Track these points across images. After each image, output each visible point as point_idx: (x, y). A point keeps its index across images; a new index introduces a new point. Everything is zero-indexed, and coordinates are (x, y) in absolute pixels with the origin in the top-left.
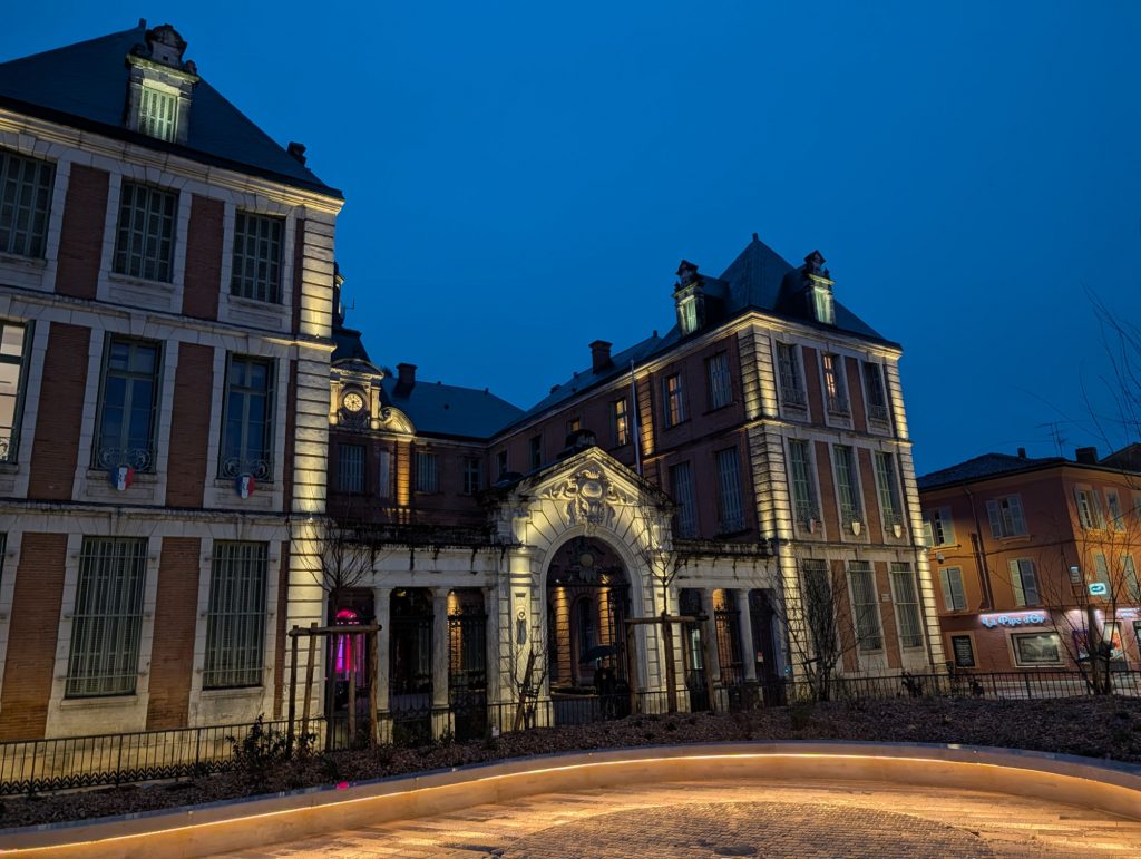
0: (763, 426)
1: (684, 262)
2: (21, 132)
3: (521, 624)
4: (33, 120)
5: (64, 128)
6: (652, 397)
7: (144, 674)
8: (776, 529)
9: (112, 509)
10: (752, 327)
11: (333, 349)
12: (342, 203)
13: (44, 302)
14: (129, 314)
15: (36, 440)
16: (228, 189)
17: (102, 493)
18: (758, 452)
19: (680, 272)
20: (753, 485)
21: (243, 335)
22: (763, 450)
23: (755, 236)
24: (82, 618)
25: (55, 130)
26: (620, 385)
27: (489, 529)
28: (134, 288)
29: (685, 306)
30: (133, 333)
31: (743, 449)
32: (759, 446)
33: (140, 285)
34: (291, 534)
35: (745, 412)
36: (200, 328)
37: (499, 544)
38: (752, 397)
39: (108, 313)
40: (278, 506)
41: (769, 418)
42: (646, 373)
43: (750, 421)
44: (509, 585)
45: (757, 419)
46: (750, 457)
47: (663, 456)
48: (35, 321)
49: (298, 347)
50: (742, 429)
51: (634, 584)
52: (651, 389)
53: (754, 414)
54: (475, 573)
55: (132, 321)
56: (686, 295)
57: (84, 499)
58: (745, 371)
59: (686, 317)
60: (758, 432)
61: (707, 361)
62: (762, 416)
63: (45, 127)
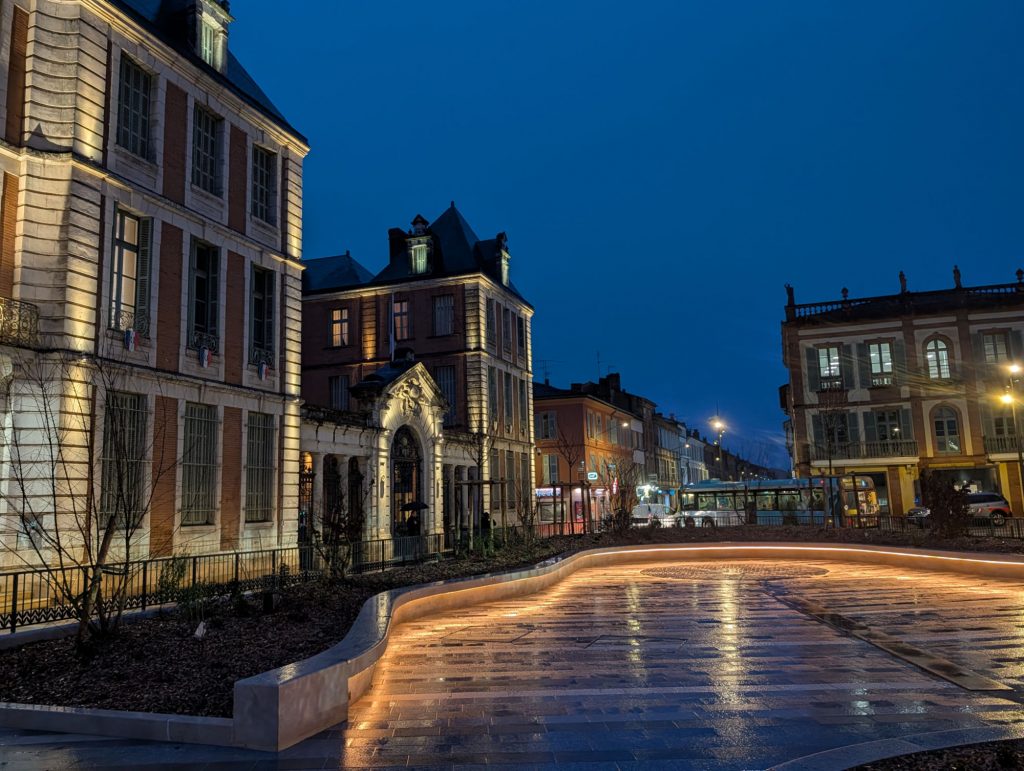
0: (479, 355)
1: (419, 216)
2: (141, 45)
3: (382, 483)
4: (151, 37)
5: (169, 49)
6: (377, 314)
7: (218, 509)
8: (480, 427)
9: (201, 382)
10: (478, 283)
11: (303, 268)
12: (308, 150)
13: (159, 203)
14: (204, 222)
15: (159, 321)
16: (248, 123)
17: (194, 370)
18: (474, 373)
19: (415, 223)
20: (466, 395)
21: (259, 249)
22: (477, 372)
23: (452, 203)
24: (190, 466)
25: (162, 49)
26: (343, 298)
27: (367, 415)
28: (203, 199)
29: (415, 250)
30: (206, 239)
31: (460, 368)
32: (475, 369)
33: (207, 198)
34: (284, 409)
35: (465, 343)
36: (239, 240)
37: (373, 427)
38: (472, 333)
39: (193, 219)
40: (277, 390)
41: (483, 350)
42: (373, 294)
43: (470, 350)
44: (378, 456)
45: (475, 349)
46: (466, 376)
47: (383, 363)
48: (153, 218)
49: (285, 264)
50: (461, 355)
51: (425, 460)
52: (377, 307)
53: (473, 346)
54: (362, 446)
55: (206, 228)
56: (419, 243)
57: (185, 372)
58: (468, 314)
59: (416, 259)
60: (476, 358)
61: (434, 298)
62: (478, 348)
63: (154, 43)
